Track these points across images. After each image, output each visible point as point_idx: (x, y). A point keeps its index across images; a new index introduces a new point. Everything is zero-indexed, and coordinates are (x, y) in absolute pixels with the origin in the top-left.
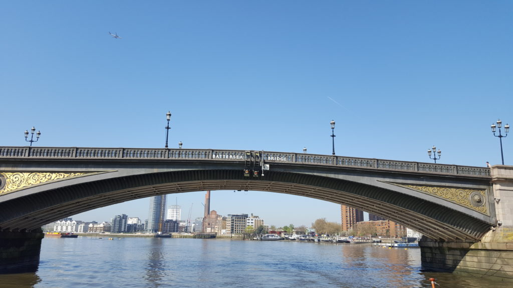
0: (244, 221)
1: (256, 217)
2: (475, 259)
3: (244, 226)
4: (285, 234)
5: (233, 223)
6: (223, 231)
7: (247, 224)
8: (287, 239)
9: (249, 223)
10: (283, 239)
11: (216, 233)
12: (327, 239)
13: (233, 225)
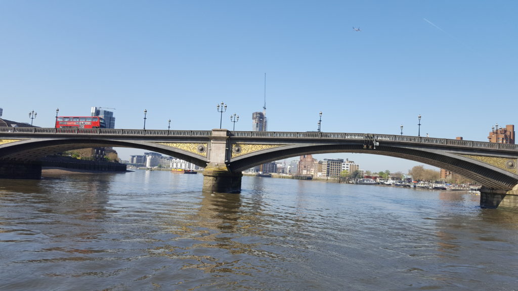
0: (340, 166)
1: (352, 162)
2: (508, 201)
3: (339, 170)
4: (381, 179)
5: (329, 167)
6: (319, 174)
7: (343, 168)
8: (382, 183)
9: (344, 167)
10: (379, 184)
11: (312, 175)
12: (423, 185)
13: (329, 169)
